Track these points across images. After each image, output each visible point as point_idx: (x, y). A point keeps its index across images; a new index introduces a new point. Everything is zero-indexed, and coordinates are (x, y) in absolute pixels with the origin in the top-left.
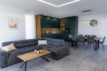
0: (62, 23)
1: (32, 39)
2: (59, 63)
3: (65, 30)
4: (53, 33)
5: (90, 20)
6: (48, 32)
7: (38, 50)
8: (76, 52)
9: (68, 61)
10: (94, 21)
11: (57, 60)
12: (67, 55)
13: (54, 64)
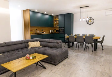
0: (55, 21)
1: (21, 40)
2: (58, 69)
3: (59, 29)
4: (45, 32)
5: (88, 18)
6: (39, 31)
7: (30, 54)
8: (75, 55)
9: (68, 65)
10: (90, 19)
11: (55, 65)
12: (66, 58)
13: (53, 71)
